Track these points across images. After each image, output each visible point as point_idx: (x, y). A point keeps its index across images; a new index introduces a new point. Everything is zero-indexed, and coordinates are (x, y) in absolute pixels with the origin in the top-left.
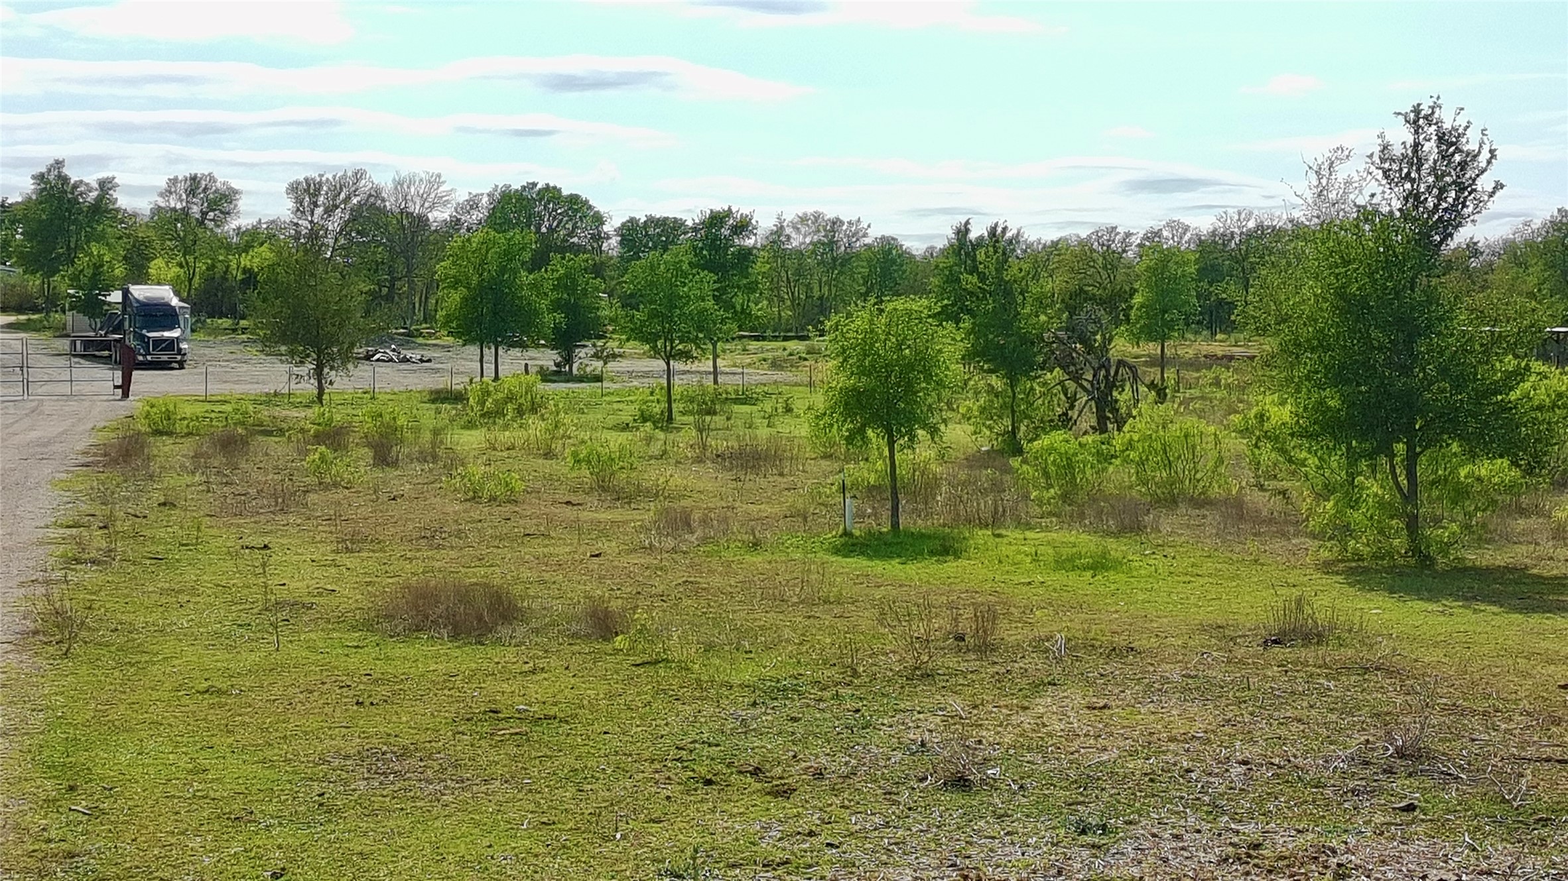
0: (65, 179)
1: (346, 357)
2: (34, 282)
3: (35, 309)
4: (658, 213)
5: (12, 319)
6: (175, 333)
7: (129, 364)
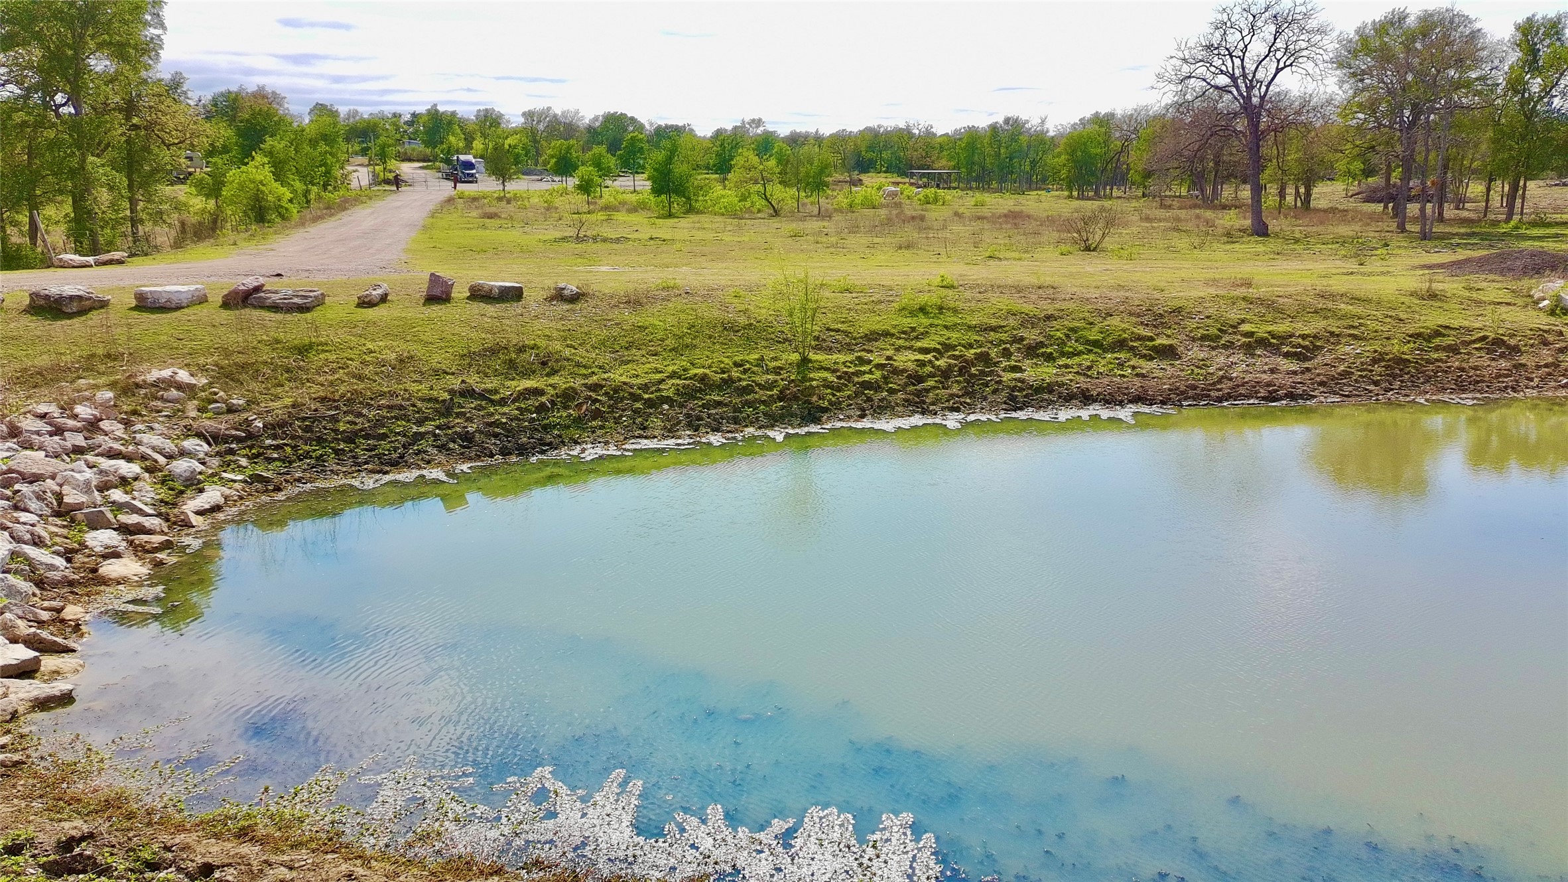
0: (437, 111)
1: (510, 179)
2: (428, 151)
3: (429, 161)
4: (670, 123)
5: (421, 164)
6: (474, 171)
7: (456, 181)
